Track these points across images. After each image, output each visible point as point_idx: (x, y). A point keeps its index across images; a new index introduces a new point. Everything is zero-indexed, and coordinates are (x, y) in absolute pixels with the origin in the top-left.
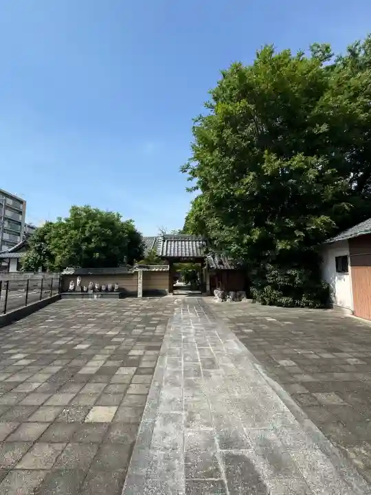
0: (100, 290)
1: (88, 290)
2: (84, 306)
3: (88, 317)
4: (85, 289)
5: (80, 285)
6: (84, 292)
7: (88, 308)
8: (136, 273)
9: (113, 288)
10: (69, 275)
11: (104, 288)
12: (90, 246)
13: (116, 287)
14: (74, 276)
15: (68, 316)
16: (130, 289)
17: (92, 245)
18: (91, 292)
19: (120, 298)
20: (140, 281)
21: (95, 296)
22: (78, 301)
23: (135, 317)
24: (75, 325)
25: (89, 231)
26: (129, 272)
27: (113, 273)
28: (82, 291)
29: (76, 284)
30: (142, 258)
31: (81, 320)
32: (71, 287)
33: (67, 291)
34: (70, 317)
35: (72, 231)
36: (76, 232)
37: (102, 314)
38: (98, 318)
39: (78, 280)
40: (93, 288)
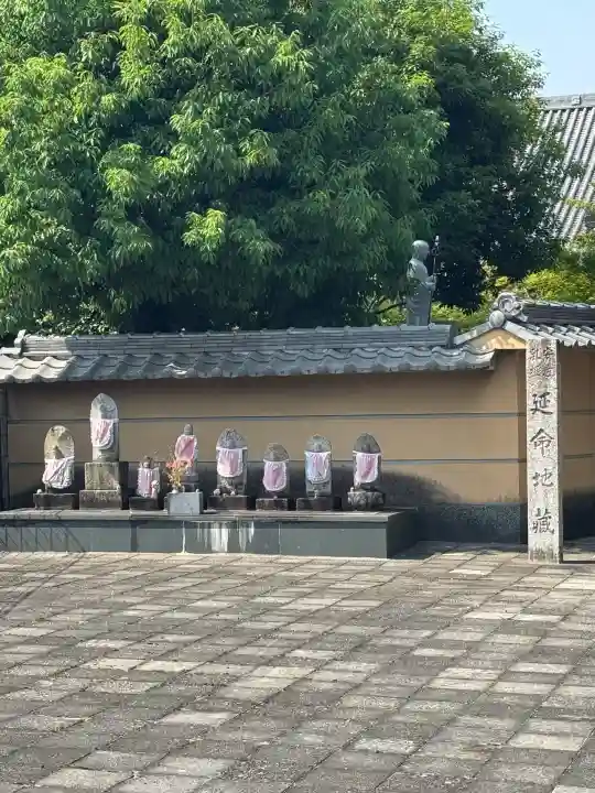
0: (251, 489)
1: (165, 487)
2: (144, 611)
3: (170, 695)
4: (147, 484)
5: (112, 451)
6: (142, 504)
7: (179, 626)
8: (510, 359)
9: (341, 479)
10: (39, 386)
11: (274, 480)
12: (163, 166)
13: (365, 470)
14: (70, 392)
15: (31, 683)
16: (468, 487)
17: (176, 162)
18: (186, 504)
19: (393, 553)
20: (544, 423)
21: (220, 536)
22: (99, 571)
23: (530, 711)
24: (77, 759)
25: (149, 54)
26: (456, 358)
27: (337, 367)
28: (129, 496)
29: (83, 450)
30: (546, 254)
31: (123, 722)
32: (55, 472)
33: (27, 500)
34: (48, 692)
35: (35, 65)
36: (57, 68)
37: (273, 678)
38: (246, 711)
39: (99, 423)
40: (204, 480)
